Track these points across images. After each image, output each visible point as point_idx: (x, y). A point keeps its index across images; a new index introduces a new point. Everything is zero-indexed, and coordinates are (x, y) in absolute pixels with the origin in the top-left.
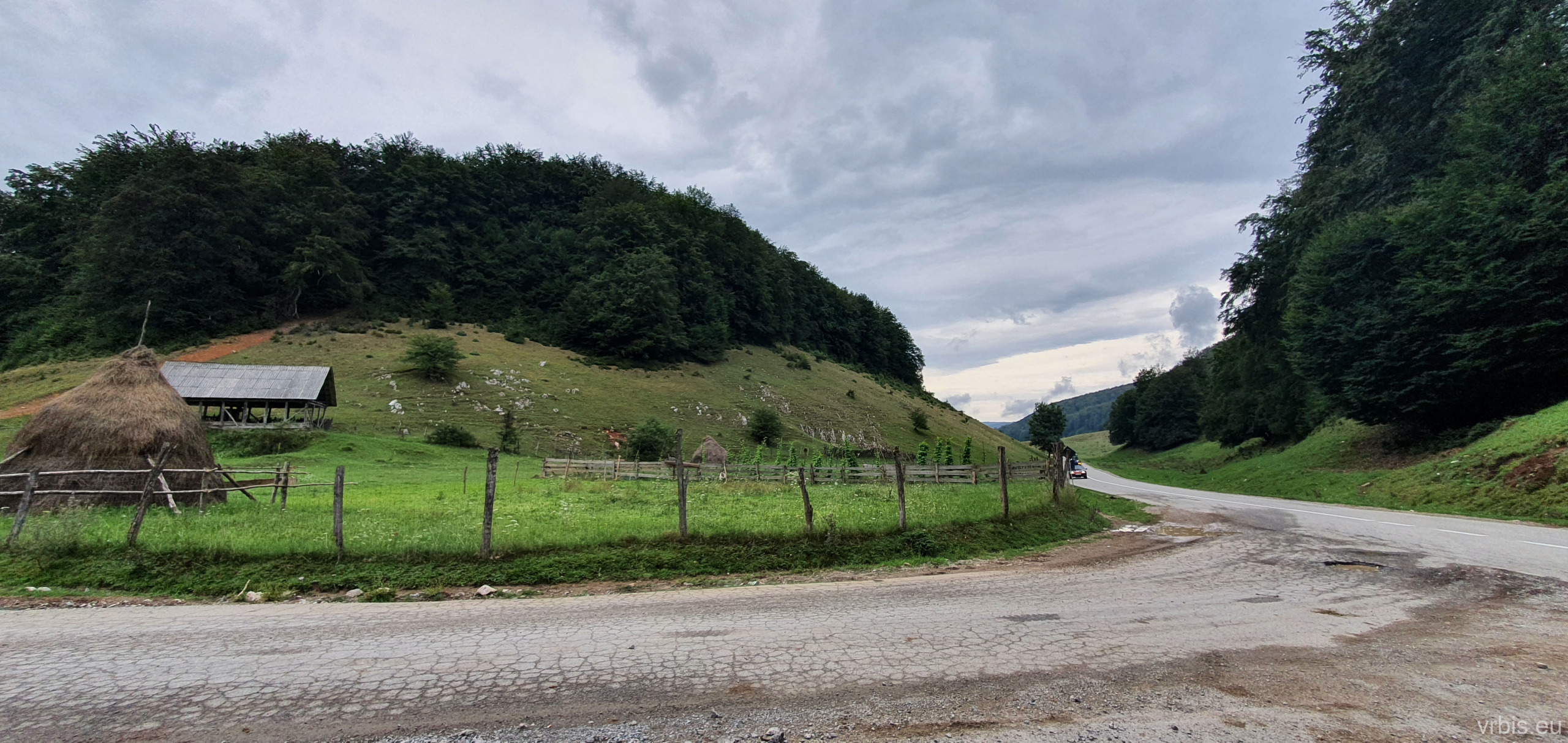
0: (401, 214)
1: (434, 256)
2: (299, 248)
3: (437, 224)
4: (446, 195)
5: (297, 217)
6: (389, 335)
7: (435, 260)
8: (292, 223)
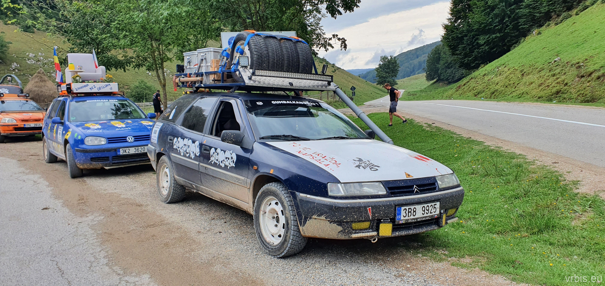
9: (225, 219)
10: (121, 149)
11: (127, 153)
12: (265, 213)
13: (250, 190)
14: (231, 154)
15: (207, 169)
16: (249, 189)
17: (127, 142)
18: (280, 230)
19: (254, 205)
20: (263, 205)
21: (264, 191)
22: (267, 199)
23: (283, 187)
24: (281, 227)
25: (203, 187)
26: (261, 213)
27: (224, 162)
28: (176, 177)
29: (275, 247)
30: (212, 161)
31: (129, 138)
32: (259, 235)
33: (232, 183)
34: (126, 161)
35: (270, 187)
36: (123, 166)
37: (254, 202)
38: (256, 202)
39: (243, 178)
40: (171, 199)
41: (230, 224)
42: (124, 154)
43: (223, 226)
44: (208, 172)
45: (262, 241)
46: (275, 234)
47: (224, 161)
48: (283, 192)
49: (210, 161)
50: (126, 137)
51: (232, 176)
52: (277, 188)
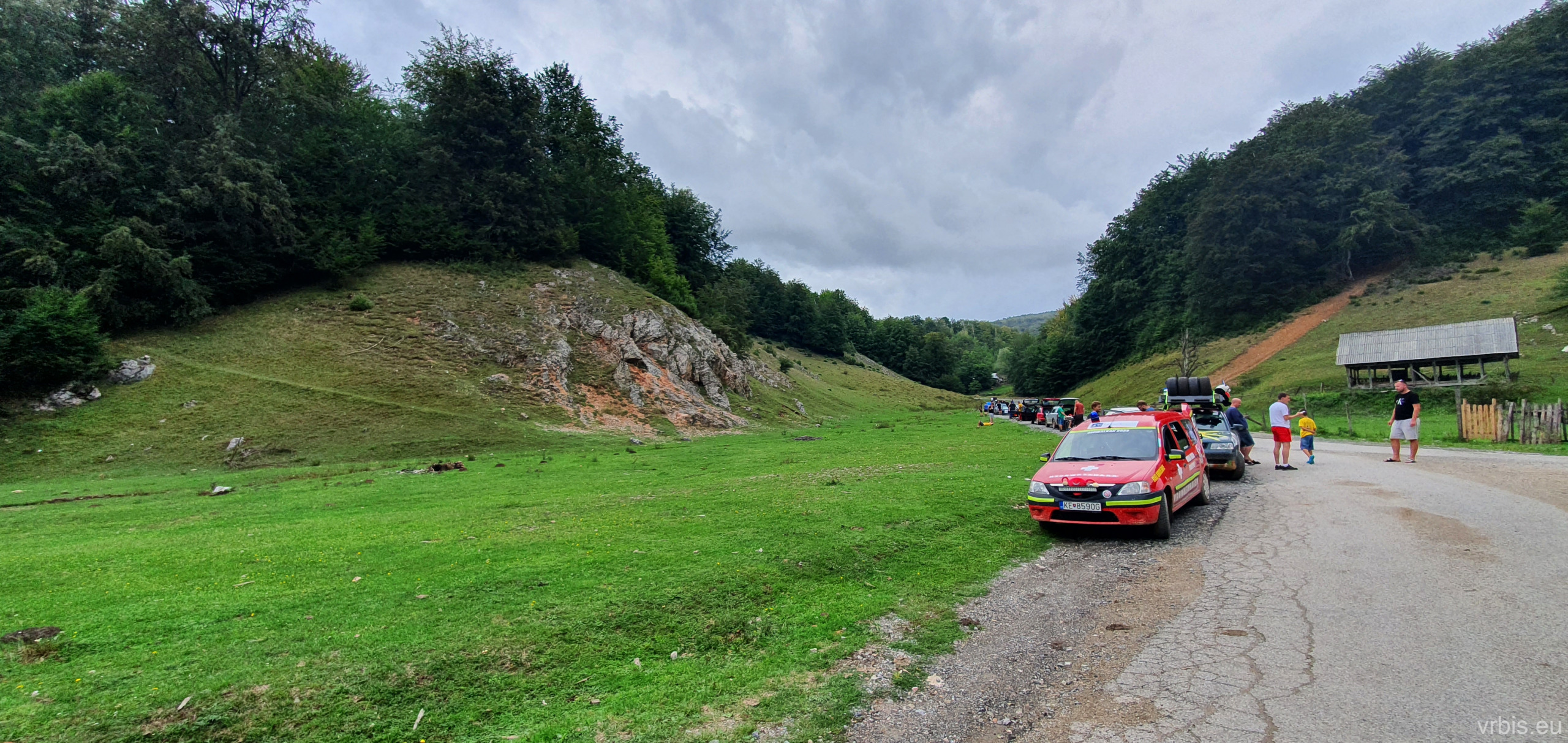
0: (1441, 138)
1: (1507, 170)
2: (1354, 212)
3: (1501, 130)
4: (1507, 91)
5: (1345, 183)
6: (1484, 275)
7: (1509, 174)
8: (1343, 190)
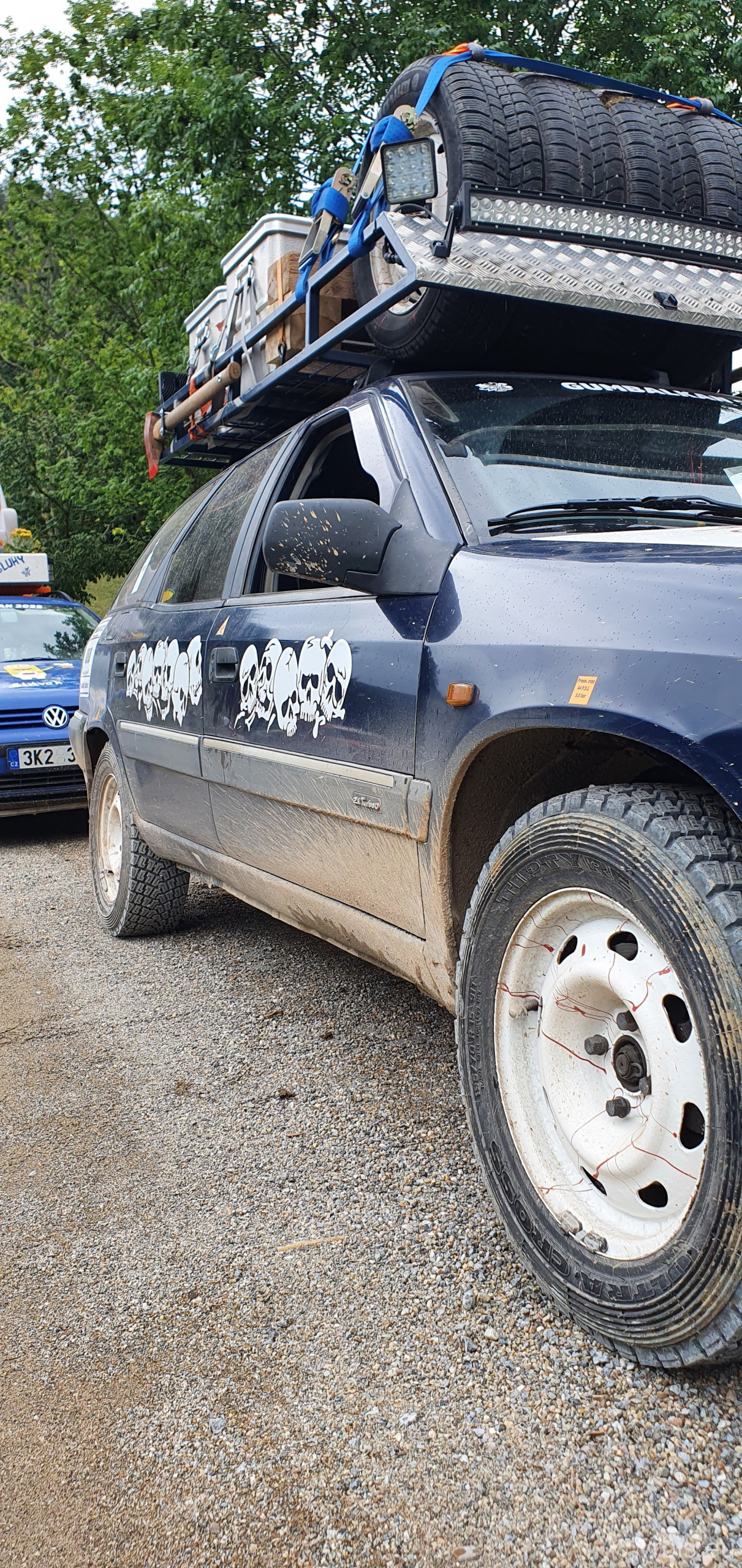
9: (334, 1015)
10: (21, 751)
11: (44, 765)
12: (535, 1007)
13: (428, 850)
14: (328, 651)
15: (227, 760)
16: (422, 849)
17: (43, 725)
18: (652, 1154)
19: (455, 948)
20: (518, 952)
21: (521, 852)
22: (546, 912)
23: (676, 816)
24: (662, 1128)
25: (224, 859)
26: (507, 1006)
27: (295, 708)
28: (142, 823)
29: (618, 1283)
30: (247, 715)
31: (49, 713)
32: (495, 1163)
33: (337, 817)
34: (42, 791)
35: (564, 819)
36: (33, 811)
37: (455, 933)
38: (467, 927)
39: (389, 781)
40: (128, 919)
41: (349, 1048)
42: (33, 766)
43: (310, 1055)
44: (233, 776)
45: (517, 1208)
46: (611, 1175)
47: (294, 697)
48: (684, 851)
49: (239, 717)
50: (42, 710)
51: (332, 781)
52: (631, 823)
